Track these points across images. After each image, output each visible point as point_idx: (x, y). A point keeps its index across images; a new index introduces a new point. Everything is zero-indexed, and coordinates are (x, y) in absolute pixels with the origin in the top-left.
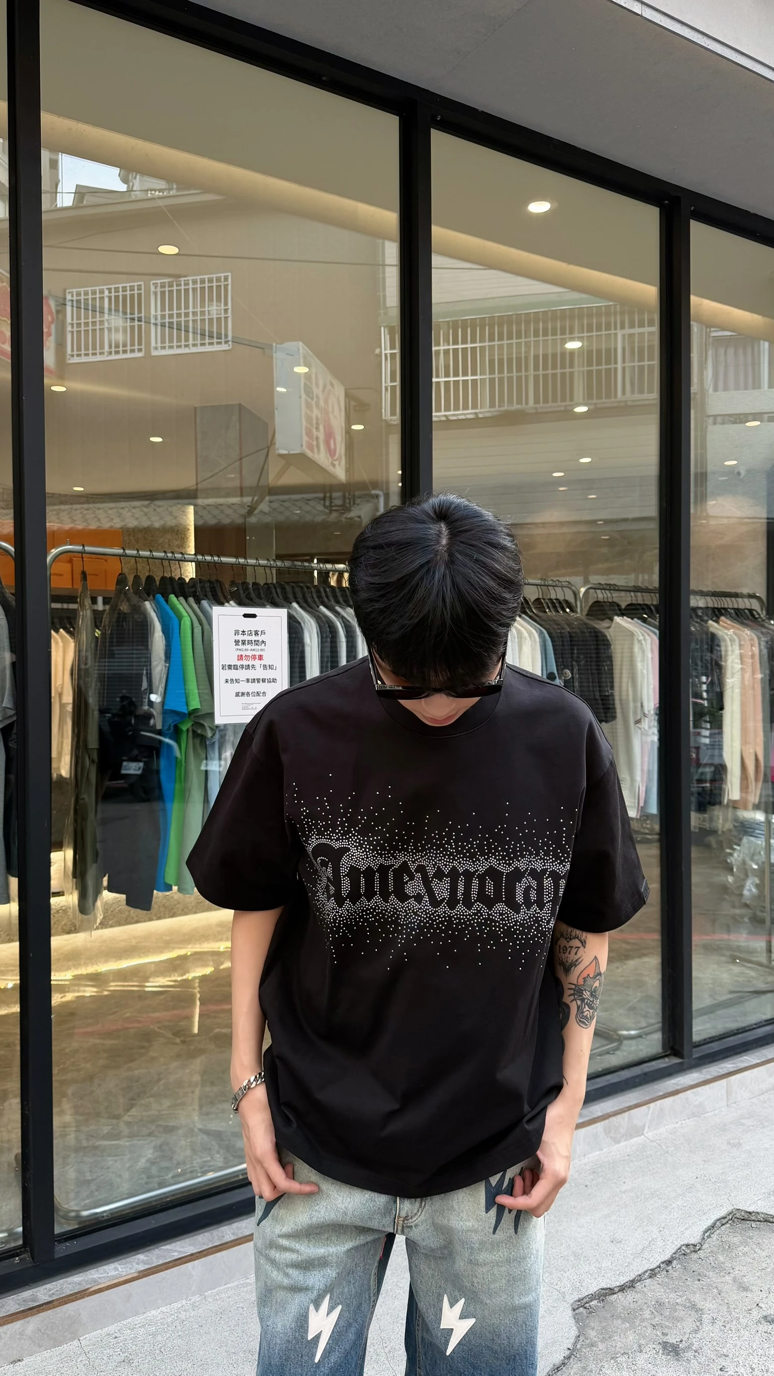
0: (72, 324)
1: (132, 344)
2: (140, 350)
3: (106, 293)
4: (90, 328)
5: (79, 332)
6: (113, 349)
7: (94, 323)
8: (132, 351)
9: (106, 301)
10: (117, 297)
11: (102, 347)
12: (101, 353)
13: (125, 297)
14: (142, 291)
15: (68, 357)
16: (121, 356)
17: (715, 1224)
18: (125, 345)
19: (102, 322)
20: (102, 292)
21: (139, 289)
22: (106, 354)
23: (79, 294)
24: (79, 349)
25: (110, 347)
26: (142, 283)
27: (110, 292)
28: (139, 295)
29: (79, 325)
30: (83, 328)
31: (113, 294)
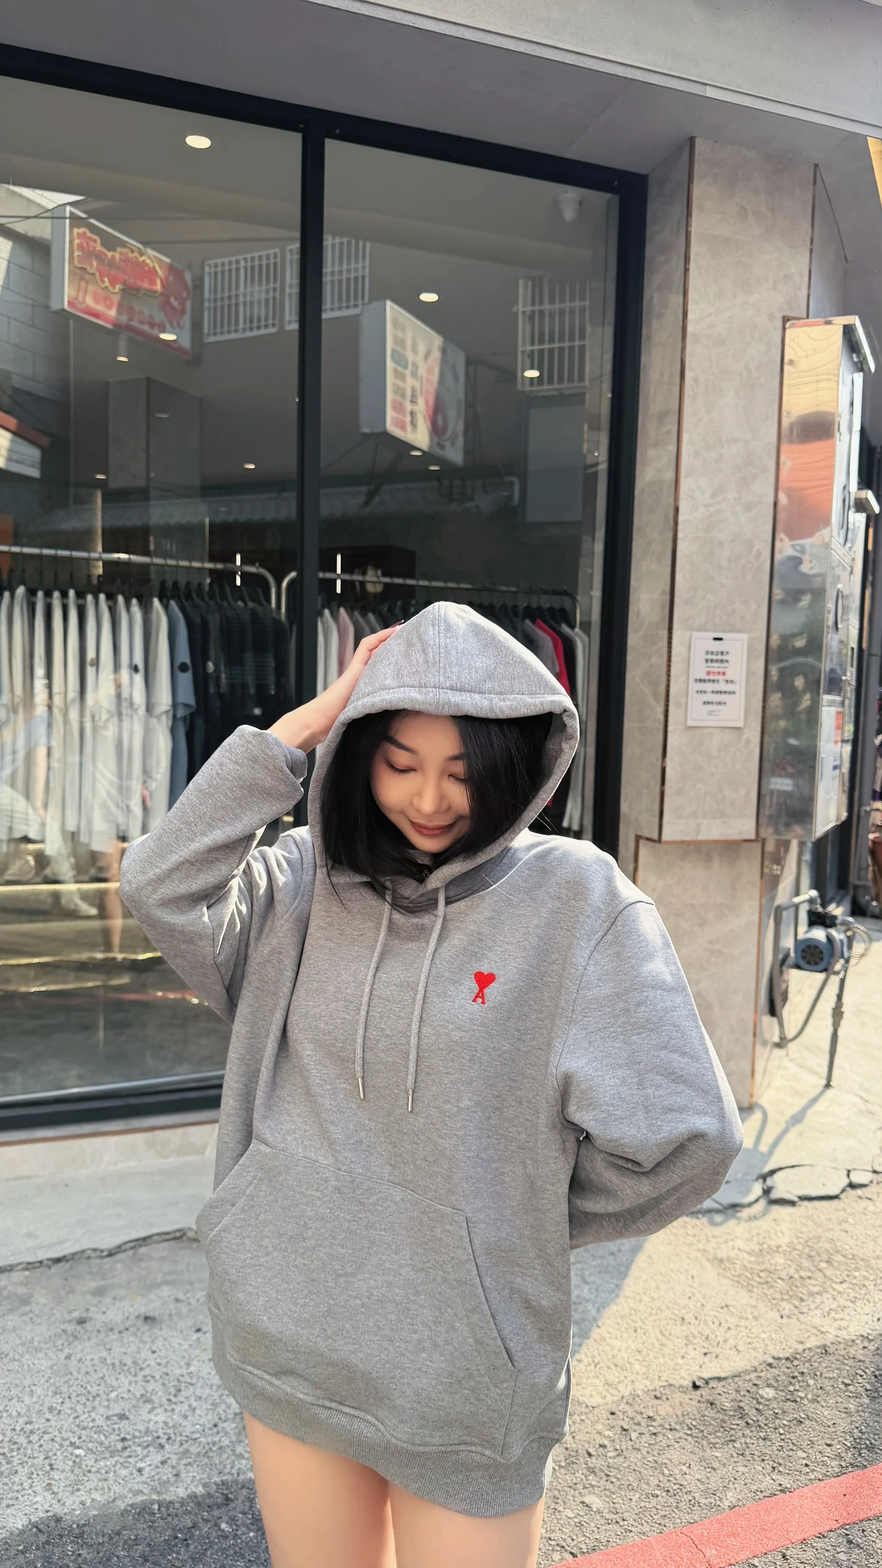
0: (209, 300)
1: (266, 319)
2: (274, 325)
3: (242, 263)
4: (226, 302)
5: (215, 308)
6: (248, 325)
7: (229, 297)
8: (266, 326)
9: (242, 272)
10: (253, 268)
11: (237, 323)
12: (236, 331)
13: (260, 266)
14: (278, 260)
15: (205, 336)
16: (256, 333)
17: (150, 1237)
18: (259, 320)
19: (237, 296)
20: (238, 262)
21: (275, 257)
22: (240, 332)
23: (216, 266)
24: (215, 327)
25: (245, 323)
26: (277, 250)
27: (246, 262)
28: (275, 264)
29: (215, 300)
30: (219, 303)
31: (249, 264)
